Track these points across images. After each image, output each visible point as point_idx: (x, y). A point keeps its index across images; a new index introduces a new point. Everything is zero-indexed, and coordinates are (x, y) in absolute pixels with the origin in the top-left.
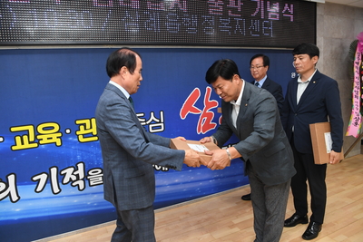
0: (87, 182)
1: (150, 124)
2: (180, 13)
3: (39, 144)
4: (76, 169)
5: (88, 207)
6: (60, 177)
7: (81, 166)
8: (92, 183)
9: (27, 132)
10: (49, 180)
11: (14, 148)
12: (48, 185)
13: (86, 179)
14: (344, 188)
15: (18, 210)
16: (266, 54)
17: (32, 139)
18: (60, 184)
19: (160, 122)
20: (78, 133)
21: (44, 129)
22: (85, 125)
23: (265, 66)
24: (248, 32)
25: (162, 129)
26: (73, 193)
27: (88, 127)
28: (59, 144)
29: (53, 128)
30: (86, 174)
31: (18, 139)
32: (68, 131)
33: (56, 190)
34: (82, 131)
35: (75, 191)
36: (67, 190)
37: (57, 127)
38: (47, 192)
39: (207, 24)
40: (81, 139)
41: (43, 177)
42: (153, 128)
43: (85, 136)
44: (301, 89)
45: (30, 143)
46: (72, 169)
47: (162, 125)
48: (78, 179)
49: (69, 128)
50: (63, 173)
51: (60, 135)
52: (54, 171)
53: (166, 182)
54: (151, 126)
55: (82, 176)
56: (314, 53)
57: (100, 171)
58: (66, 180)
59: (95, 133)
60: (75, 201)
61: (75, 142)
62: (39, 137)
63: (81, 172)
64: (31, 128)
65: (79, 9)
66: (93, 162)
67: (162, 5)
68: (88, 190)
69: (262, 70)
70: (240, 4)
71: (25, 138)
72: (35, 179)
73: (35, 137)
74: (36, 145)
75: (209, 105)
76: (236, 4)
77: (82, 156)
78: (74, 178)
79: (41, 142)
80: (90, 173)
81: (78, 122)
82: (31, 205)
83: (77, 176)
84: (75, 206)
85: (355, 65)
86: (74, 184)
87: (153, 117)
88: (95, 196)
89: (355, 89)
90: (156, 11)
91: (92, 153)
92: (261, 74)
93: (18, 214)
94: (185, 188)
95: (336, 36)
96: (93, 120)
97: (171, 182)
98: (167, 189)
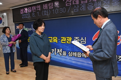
0: (62, 54)
1: (81, 41)
4: (60, 50)
5: (62, 61)
6: (57, 51)
10: (54, 51)
19: (85, 41)
20: (61, 40)
21: (54, 38)
22: (63, 38)
25: (85, 43)
26: (59, 56)
28: (57, 42)
29: (56, 38)
30: (62, 52)
33: (55, 54)
36: (58, 55)
38: (53, 54)
39: (105, 4)
41: (53, 50)
42: (82, 42)
43: (63, 41)
46: (59, 50)
47: (85, 42)
49: (59, 39)
51: (57, 40)
52: (55, 49)
53: (85, 62)
54: (81, 42)
57: (66, 52)
58: (58, 52)
60: (59, 58)
61: (60, 43)
62: (53, 40)
64: (52, 38)
66: (64, 49)
68: (62, 56)
71: (51, 40)
74: (52, 42)
77: (62, 47)
78: (59, 52)
81: (61, 37)
83: (60, 52)
84: (59, 60)
87: (82, 39)
91: (64, 46)
96: (65, 37)
97: (87, 62)
98: (86, 65)
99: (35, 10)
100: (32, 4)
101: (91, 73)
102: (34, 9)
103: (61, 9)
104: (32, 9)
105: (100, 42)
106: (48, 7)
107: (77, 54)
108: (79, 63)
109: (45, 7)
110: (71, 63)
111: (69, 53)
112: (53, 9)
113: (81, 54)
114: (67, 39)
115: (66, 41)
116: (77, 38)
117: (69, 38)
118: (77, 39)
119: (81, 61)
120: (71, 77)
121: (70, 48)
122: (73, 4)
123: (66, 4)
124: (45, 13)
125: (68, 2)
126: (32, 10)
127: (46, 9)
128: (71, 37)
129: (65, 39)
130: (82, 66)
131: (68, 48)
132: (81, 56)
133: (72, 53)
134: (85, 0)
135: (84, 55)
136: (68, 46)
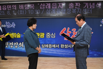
27: (38, 35)
42: (52, 37)
47: (55, 36)
53: (55, 51)
70: (79, 5)
75: (68, 32)
87: (52, 34)
93: (23, 50)
94: (60, 54)
97: (56, 51)
98: (55, 53)
99: (11, 9)
100: (8, 3)
101: (59, 58)
102: (9, 8)
103: (36, 11)
104: (6, 7)
105: (82, 35)
106: (24, 8)
107: (48, 45)
108: (50, 52)
109: (21, 7)
110: (44, 53)
111: (43, 45)
112: (29, 10)
113: (52, 45)
114: (40, 34)
116: (48, 33)
117: (42, 33)
118: (48, 35)
119: (51, 50)
120: (47, 63)
121: (43, 42)
122: (46, 8)
123: (41, 7)
124: (21, 12)
125: (42, 6)
126: (7, 9)
127: (22, 9)
128: (44, 33)
130: (52, 54)
131: (41, 42)
132: (52, 47)
133: (44, 45)
134: (55, 7)
135: (54, 46)
136: (41, 40)
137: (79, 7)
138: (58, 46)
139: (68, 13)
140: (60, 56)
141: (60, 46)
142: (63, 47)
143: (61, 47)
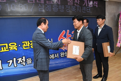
0: (26, 63)
2: (58, 5)
3: (9, 50)
5: (27, 71)
7: (24, 57)
8: (28, 63)
9: (5, 46)
10: (13, 62)
11: (1, 51)
12: (13, 64)
13: (26, 62)
14: (115, 65)
15: (2, 73)
16: (88, 19)
17: (7, 48)
18: (17, 64)
19: (51, 42)
20: (23, 46)
21: (11, 45)
22: (25, 43)
23: (87, 23)
24: (82, 11)
26: (21, 67)
27: (26, 44)
28: (16, 50)
29: (14, 44)
31: (2, 48)
32: (19, 45)
33: (16, 66)
34: (24, 45)
35: (22, 66)
36: (19, 66)
37: (16, 44)
38: (12, 66)
39: (67, 8)
40: (24, 48)
41: (11, 61)
44: (99, 31)
45: (6, 49)
46: (21, 58)
48: (23, 62)
50: (18, 60)
51: (17, 47)
52: (15, 59)
53: (53, 63)
55: (24, 61)
56: (104, 18)
57: (31, 59)
58: (19, 62)
59: (29, 46)
60: (22, 69)
61: (22, 49)
62: (9, 48)
63: (24, 59)
64: (7, 45)
65: (23, 4)
66: (28, 56)
67: (52, 2)
68: (27, 65)
69: (86, 24)
70: (79, 1)
71: (5, 48)
72: (8, 62)
73: (8, 47)
75: (68, 36)
76: (78, 1)
77: (24, 54)
78: (22, 61)
79: (10, 49)
80: (27, 60)
81: (23, 42)
82: (7, 71)
84: (22, 71)
85: (119, 22)
86: (22, 64)
88: (29, 68)
89: (119, 30)
90: (50, 4)
91: (28, 53)
92: (86, 25)
94: (60, 65)
95: (113, 12)
96: (28, 42)
97: (55, 63)
115: (30, 46)
129: (29, 43)
135: (51, 56)
137: (78, 4)
138: (57, 56)
139: (67, 11)
140: (61, 68)
141: (60, 55)
142: (63, 55)
143: (62, 56)
